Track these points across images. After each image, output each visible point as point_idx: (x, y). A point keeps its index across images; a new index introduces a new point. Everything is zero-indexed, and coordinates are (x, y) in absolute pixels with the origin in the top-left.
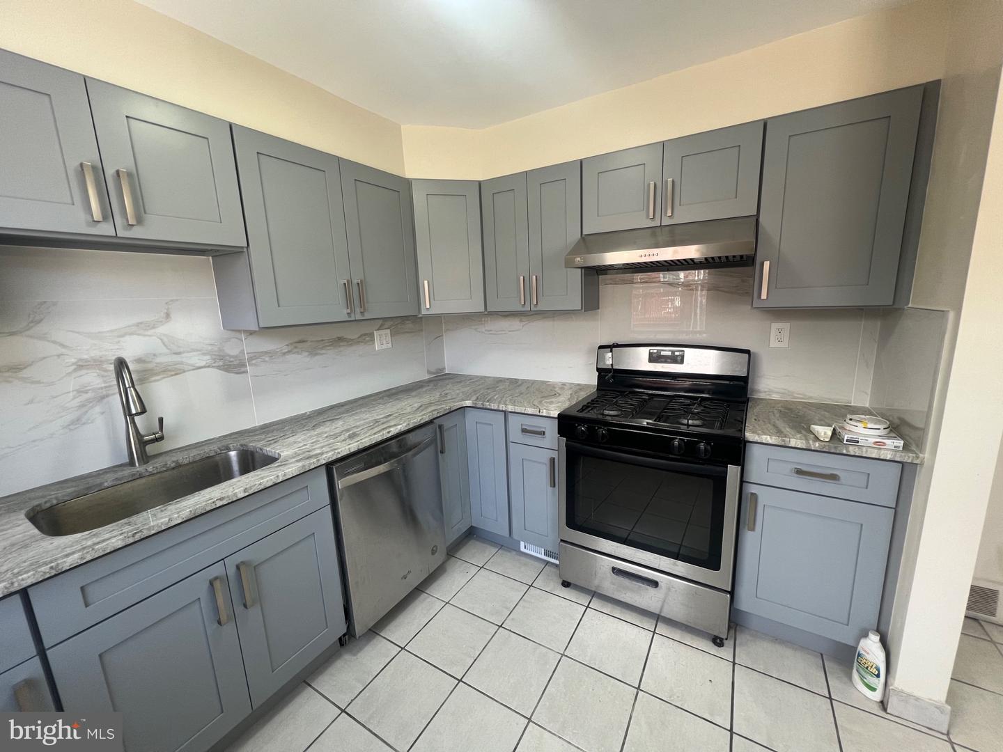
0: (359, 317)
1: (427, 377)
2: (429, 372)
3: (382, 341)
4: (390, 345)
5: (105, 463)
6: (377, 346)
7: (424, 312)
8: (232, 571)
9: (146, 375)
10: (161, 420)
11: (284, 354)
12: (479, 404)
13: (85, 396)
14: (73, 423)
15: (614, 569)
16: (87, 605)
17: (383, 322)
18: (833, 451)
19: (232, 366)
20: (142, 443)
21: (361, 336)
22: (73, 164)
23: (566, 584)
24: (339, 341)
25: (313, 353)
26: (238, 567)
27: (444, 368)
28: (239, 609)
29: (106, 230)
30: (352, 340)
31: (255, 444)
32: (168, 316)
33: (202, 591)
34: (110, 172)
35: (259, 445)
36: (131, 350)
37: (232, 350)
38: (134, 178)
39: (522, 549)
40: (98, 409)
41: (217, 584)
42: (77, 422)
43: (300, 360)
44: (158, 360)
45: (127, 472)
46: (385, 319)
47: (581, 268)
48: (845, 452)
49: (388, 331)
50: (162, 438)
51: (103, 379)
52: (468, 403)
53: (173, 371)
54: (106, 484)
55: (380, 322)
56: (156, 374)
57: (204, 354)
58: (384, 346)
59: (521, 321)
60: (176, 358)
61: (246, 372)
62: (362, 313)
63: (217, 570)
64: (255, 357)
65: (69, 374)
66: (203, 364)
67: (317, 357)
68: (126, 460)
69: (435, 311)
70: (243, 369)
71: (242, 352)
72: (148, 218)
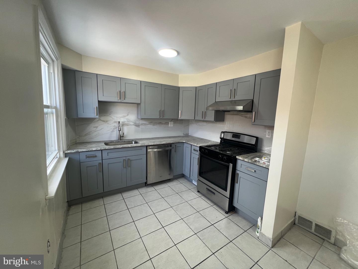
0: (162, 118)
1: (183, 135)
2: (184, 134)
3: (171, 124)
4: (173, 126)
5: (115, 139)
6: (169, 126)
7: (179, 118)
8: (127, 159)
9: (123, 125)
10: (124, 133)
11: (148, 124)
12: (186, 142)
13: (115, 127)
14: (112, 131)
15: (207, 188)
16: (108, 156)
17: (172, 120)
18: (253, 163)
19: (137, 126)
20: (120, 137)
21: (166, 123)
22: (117, 91)
23: (198, 192)
24: (160, 123)
25: (154, 125)
26: (128, 159)
27: (189, 134)
28: (127, 167)
29: (120, 101)
30: (163, 123)
31: (137, 141)
32: (128, 115)
33: (122, 161)
34: (122, 92)
35: (138, 141)
36: (122, 120)
37: (137, 122)
38: (125, 92)
39: (193, 182)
40: (116, 130)
41: (124, 160)
42: (113, 131)
43: (150, 126)
44: (126, 123)
45: (118, 141)
46: (172, 119)
47: (215, 110)
48: (256, 164)
49: (173, 122)
50: (123, 137)
51: (116, 125)
52: (184, 141)
53: (127, 125)
54: (114, 142)
55: (171, 120)
56: (125, 125)
57: (133, 123)
58: (171, 126)
59: (206, 123)
60: (128, 123)
61: (140, 127)
62: (163, 117)
63: (125, 158)
64: (142, 124)
65: (113, 123)
66: (132, 124)
67: (154, 126)
68: (118, 139)
69: (182, 118)
70: (139, 126)
71: (139, 123)
72: (126, 99)
